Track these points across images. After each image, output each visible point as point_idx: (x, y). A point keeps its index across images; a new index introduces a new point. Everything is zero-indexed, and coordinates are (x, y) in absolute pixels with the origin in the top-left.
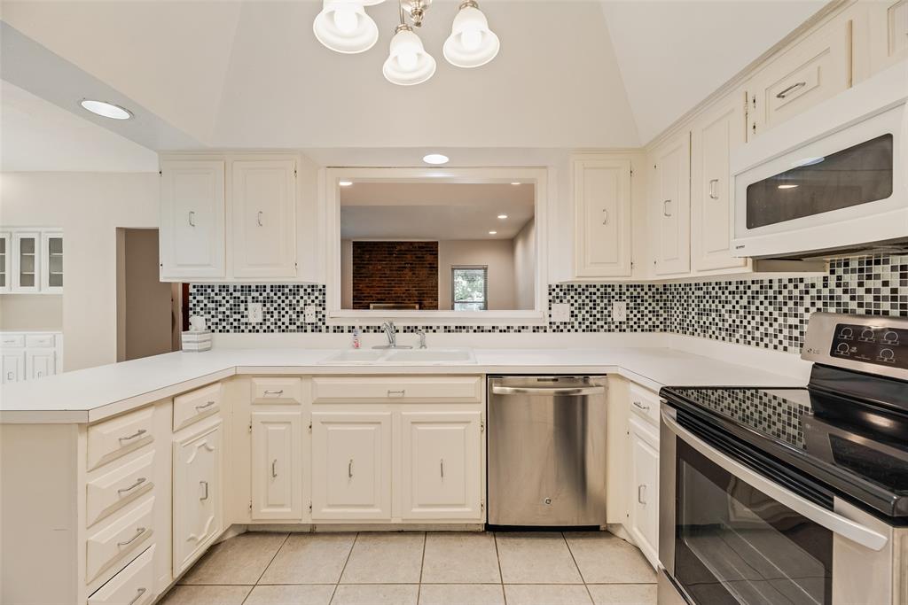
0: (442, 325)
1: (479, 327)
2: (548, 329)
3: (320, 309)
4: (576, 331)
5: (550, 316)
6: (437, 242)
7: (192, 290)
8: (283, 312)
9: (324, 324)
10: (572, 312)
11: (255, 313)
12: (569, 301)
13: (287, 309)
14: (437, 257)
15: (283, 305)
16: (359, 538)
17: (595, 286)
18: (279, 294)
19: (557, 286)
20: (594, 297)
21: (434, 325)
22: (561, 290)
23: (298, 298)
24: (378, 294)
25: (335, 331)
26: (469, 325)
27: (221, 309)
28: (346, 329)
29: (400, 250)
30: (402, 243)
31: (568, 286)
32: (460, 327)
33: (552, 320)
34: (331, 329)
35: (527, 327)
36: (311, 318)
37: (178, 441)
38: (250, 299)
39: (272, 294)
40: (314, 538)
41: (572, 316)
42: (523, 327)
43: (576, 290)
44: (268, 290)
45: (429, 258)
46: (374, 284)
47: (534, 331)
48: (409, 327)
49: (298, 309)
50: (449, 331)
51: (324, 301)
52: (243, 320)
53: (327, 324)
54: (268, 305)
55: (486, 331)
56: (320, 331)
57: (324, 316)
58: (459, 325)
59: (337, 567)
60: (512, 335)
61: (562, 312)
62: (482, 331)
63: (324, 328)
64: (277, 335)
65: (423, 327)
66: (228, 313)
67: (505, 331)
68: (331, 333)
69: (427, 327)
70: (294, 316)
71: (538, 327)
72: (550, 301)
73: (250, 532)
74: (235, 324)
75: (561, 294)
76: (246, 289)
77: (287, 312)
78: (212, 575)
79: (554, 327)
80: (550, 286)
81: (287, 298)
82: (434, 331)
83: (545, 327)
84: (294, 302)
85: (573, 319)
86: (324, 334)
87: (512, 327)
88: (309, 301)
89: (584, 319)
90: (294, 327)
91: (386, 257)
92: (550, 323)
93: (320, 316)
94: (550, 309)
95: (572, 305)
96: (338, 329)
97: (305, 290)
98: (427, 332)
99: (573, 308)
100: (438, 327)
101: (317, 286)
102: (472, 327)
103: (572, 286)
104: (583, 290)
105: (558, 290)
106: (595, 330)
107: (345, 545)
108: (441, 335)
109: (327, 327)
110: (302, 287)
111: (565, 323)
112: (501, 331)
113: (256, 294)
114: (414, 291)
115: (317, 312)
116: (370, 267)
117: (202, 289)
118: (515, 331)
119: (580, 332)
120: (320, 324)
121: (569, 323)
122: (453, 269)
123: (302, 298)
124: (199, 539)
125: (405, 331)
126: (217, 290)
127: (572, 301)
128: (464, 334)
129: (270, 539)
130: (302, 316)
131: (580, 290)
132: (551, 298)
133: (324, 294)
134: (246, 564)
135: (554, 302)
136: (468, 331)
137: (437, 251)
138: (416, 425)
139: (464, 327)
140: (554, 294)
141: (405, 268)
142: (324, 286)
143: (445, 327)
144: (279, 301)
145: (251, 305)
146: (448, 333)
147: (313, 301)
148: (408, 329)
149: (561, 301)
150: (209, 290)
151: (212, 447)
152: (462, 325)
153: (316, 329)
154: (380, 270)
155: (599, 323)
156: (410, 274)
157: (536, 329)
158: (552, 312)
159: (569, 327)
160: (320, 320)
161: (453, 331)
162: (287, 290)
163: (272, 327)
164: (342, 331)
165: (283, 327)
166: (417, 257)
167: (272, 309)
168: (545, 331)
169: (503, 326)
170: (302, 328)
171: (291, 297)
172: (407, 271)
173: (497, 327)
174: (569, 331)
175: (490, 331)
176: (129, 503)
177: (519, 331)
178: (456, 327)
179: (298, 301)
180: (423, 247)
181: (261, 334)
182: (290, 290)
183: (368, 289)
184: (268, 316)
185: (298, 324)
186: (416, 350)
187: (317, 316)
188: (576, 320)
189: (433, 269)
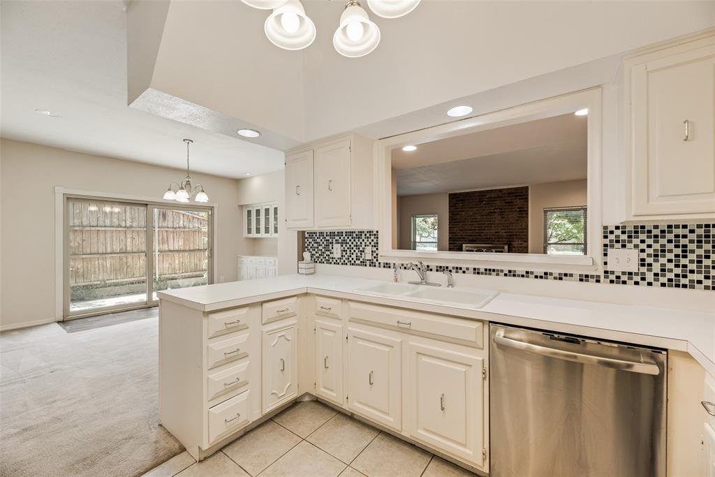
0: (471, 266)
1: (510, 271)
2: (602, 278)
3: (374, 249)
4: (650, 284)
5: (606, 263)
6: (528, 187)
7: (307, 235)
8: (352, 251)
9: (377, 260)
10: (643, 260)
11: (337, 251)
12: (636, 246)
13: (355, 248)
14: (528, 201)
15: (352, 246)
16: (380, 436)
17: (685, 227)
18: (350, 238)
19: (617, 228)
20: (683, 241)
21: (464, 266)
22: (623, 232)
23: (361, 240)
24: (469, 236)
25: (384, 267)
26: (499, 268)
27: (320, 248)
28: (392, 266)
29: (489, 198)
30: (491, 191)
31: (635, 227)
32: (490, 270)
33: (609, 268)
34: (382, 265)
35: (571, 275)
36: (369, 256)
37: (265, 330)
38: (334, 240)
39: (346, 238)
40: (351, 422)
41: (643, 265)
42: (566, 275)
43: (649, 232)
44: (344, 234)
45: (518, 202)
46: (466, 227)
47: (581, 280)
48: (440, 267)
49: (361, 249)
50: (478, 273)
51: (377, 243)
52: (331, 256)
53: (379, 261)
54: (344, 245)
55: (518, 276)
56: (375, 266)
57: (377, 255)
58: (488, 268)
59: (355, 452)
60: (550, 282)
61: (625, 259)
62: (514, 275)
63: (377, 264)
64: (349, 267)
65: (453, 268)
66: (323, 250)
67: (541, 277)
68: (382, 268)
69: (457, 268)
70: (359, 254)
71: (587, 276)
72: (606, 245)
73: (319, 402)
74: (327, 258)
75: (624, 237)
76: (332, 234)
77: (355, 251)
78: (288, 421)
79: (613, 277)
80: (605, 228)
81: (355, 240)
82: (464, 272)
83: (599, 276)
84: (359, 243)
85: (644, 269)
86: (377, 269)
87: (551, 274)
88: (368, 243)
89: (663, 270)
90: (358, 262)
91: (477, 205)
92: (606, 272)
93: (375, 255)
94: (605, 255)
95: (643, 251)
96: (387, 265)
97: (366, 235)
98: (457, 272)
99: (644, 255)
100: (468, 269)
101: (373, 232)
102: (502, 271)
103: (643, 227)
104: (663, 232)
105: (618, 232)
106: (685, 286)
107: (368, 436)
108: (470, 276)
109: (379, 263)
110: (363, 232)
111: (630, 274)
112: (536, 277)
113: (337, 238)
114: (502, 233)
115: (372, 251)
116: (463, 213)
117: (312, 234)
118: (555, 278)
119: (656, 287)
120: (375, 260)
121: (637, 274)
122: (546, 212)
123: (363, 240)
124: (280, 395)
125: (437, 270)
126: (318, 235)
127: (643, 246)
128: (493, 277)
129: (327, 411)
130: (363, 254)
131: (656, 232)
132: (607, 241)
133: (377, 238)
134: (306, 421)
135: (612, 246)
136: (498, 275)
137: (528, 195)
138: (420, 356)
139: (494, 271)
140: (612, 237)
141: (495, 212)
142: (377, 232)
143: (475, 269)
144: (350, 243)
145: (335, 245)
146: (476, 275)
147: (370, 243)
148: (439, 269)
149: (624, 246)
150: (314, 235)
151: (289, 339)
152: (492, 268)
153: (372, 264)
154: (472, 216)
155: (695, 277)
156: (499, 218)
157: (584, 278)
158: (608, 259)
159: (638, 278)
160: (375, 257)
161: (482, 273)
162: (354, 235)
163: (346, 261)
164: (390, 267)
165: (353, 262)
166: (506, 203)
167: (346, 248)
168: (598, 281)
169: (540, 272)
170: (363, 263)
171: (357, 240)
172: (496, 215)
173: (532, 273)
174: (637, 283)
175: (523, 276)
176: (232, 362)
177: (561, 279)
178: (486, 270)
179: (361, 243)
180: (512, 193)
181: (340, 266)
182: (357, 235)
183: (461, 232)
184: (344, 253)
185: (361, 260)
186: (444, 288)
187: (372, 255)
188: (650, 270)
189: (524, 212)
